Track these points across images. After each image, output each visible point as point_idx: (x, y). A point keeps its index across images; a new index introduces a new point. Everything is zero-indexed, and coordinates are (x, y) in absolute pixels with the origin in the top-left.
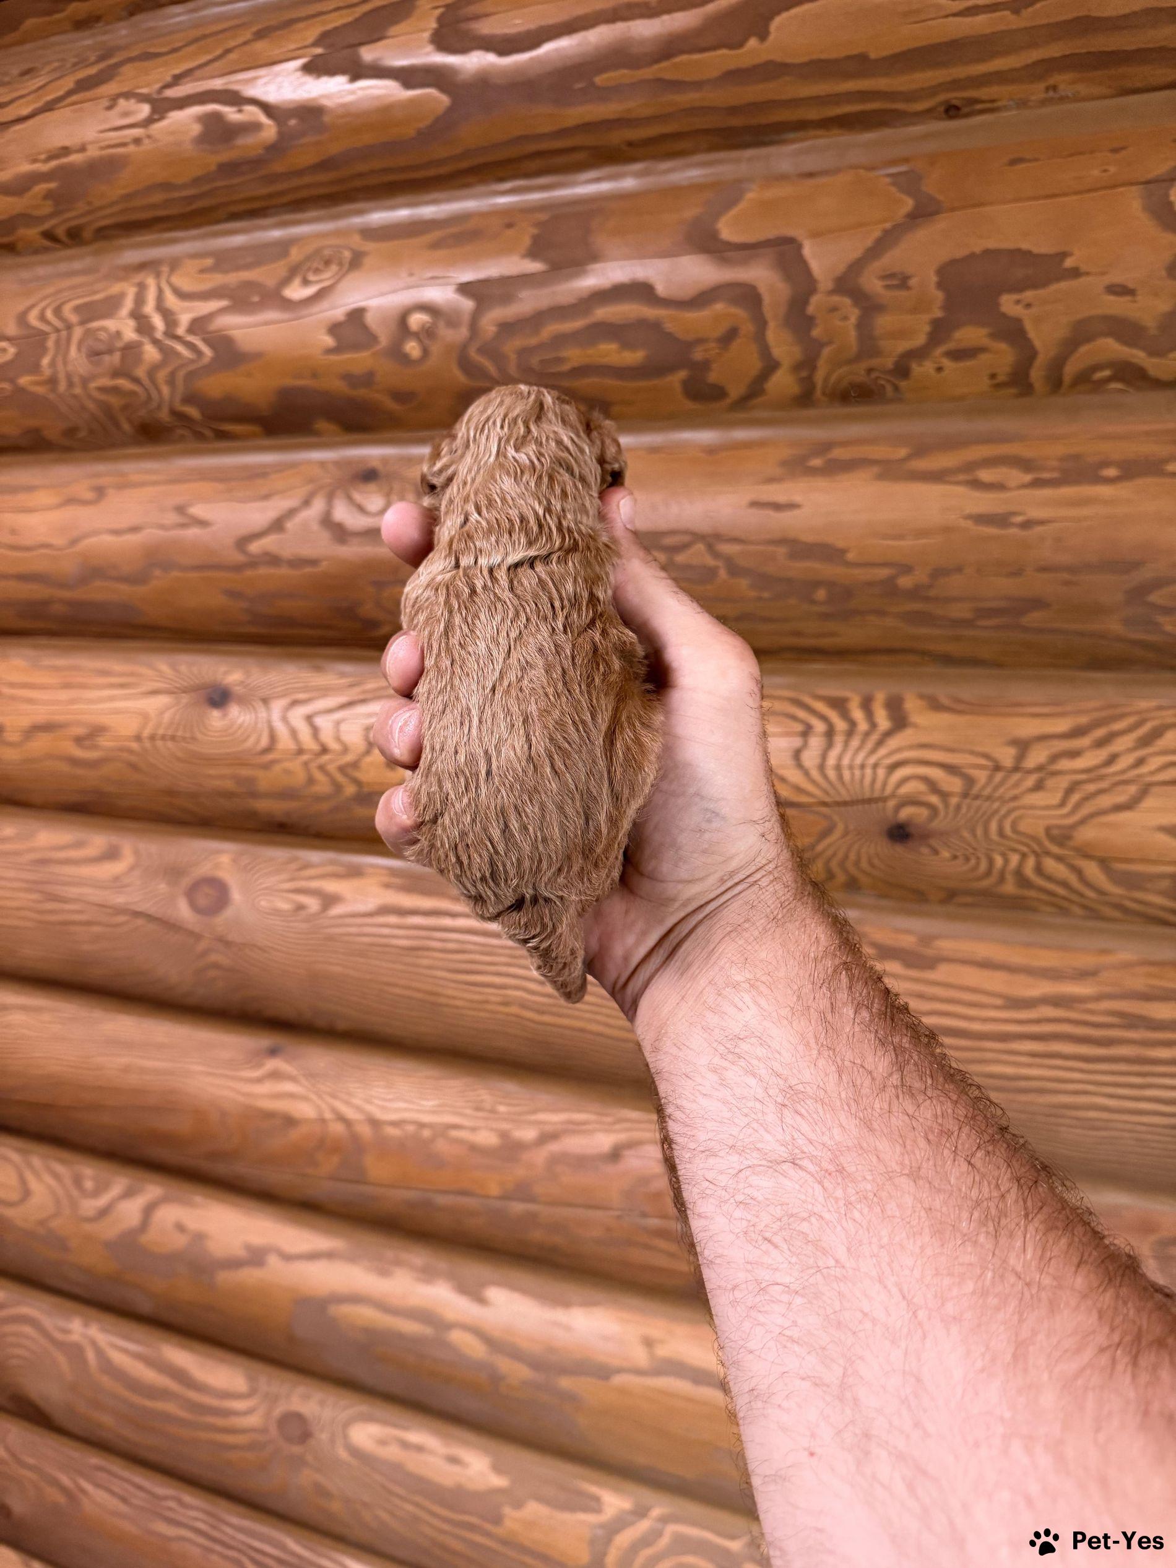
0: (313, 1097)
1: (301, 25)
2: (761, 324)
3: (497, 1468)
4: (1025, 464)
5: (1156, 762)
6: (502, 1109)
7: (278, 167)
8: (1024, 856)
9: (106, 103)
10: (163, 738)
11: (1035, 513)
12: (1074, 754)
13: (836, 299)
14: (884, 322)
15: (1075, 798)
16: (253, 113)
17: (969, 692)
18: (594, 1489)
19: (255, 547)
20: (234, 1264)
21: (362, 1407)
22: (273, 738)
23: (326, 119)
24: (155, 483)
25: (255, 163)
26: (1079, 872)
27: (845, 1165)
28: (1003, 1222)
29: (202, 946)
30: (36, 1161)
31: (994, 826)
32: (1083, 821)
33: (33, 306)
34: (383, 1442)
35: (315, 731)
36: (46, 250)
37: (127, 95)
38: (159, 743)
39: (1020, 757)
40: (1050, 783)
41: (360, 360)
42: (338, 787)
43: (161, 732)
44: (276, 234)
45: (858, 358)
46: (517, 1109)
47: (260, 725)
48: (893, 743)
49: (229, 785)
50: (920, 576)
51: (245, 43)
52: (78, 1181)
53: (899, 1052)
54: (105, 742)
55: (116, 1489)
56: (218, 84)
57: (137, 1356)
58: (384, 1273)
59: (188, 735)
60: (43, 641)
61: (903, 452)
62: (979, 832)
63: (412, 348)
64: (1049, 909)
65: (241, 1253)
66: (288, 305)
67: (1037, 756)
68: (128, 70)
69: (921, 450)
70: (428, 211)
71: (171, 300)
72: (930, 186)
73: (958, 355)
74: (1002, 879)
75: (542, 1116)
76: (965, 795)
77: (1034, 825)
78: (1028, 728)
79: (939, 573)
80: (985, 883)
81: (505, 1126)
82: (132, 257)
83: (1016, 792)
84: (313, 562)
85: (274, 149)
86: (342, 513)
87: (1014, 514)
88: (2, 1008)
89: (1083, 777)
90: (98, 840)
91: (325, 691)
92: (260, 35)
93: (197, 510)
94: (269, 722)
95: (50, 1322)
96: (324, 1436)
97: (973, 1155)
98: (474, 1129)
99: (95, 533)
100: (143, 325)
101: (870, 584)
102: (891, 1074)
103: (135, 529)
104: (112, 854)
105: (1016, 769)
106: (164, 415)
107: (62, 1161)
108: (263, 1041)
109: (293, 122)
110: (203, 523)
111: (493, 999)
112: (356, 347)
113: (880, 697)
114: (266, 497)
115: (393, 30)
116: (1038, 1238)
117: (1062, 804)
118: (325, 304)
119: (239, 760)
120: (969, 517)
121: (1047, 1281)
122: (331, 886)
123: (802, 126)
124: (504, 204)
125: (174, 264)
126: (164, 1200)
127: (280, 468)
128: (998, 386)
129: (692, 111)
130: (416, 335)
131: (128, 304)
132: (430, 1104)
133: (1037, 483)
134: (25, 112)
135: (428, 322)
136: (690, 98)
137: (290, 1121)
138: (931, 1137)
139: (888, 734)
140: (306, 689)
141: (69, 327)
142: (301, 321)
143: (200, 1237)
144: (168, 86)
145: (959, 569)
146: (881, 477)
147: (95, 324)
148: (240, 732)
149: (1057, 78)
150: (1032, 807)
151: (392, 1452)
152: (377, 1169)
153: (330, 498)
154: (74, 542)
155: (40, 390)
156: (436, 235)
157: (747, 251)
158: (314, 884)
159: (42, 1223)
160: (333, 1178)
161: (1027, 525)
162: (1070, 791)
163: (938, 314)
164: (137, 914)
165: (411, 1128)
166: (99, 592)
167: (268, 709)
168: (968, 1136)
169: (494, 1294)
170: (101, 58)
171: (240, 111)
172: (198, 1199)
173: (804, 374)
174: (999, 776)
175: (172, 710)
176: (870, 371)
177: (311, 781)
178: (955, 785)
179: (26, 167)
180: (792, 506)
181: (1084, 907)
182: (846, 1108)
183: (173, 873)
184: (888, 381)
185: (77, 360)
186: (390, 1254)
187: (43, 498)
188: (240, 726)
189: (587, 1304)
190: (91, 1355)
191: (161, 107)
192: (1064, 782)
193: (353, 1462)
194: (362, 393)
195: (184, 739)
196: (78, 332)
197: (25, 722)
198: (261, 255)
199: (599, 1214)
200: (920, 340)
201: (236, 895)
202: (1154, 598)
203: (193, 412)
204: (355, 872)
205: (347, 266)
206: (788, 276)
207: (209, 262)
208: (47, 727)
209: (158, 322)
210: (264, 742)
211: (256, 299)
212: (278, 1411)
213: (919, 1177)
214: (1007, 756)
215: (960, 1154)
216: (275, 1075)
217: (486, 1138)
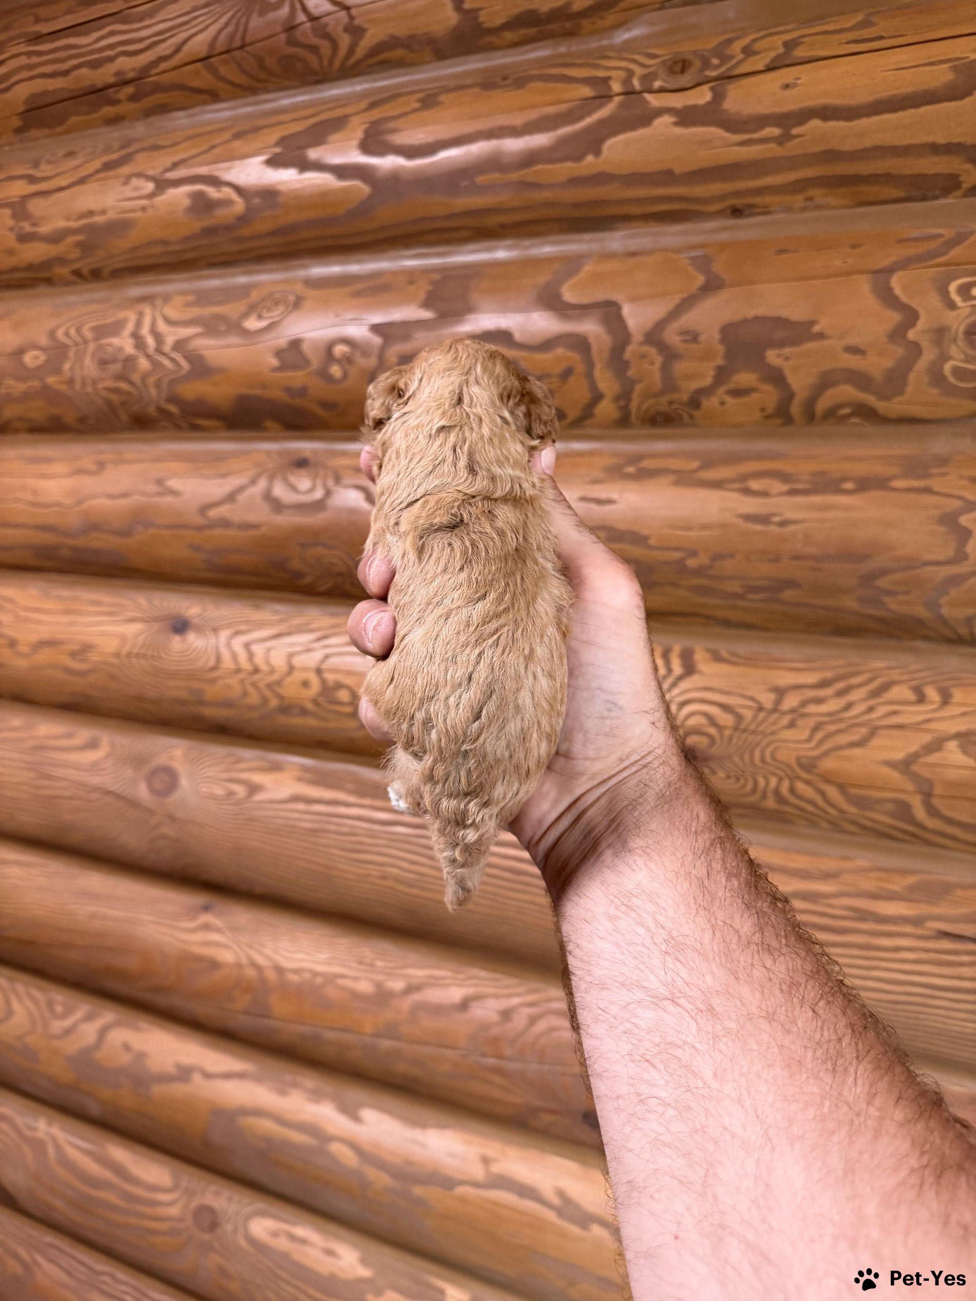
0: (235, 947)
1: (266, 131)
2: (590, 365)
3: (364, 1261)
4: (784, 477)
5: (881, 711)
6: (379, 963)
7: (245, 232)
8: (780, 779)
9: (122, 180)
10: (138, 655)
11: (790, 515)
12: (820, 701)
13: (646, 349)
14: (681, 367)
15: (819, 735)
16: (228, 192)
17: (743, 648)
18: (440, 1283)
19: (213, 513)
20: (166, 1079)
21: (261, 1204)
22: (219, 659)
23: (281, 199)
24: (142, 461)
25: (228, 228)
26: (823, 794)
27: (714, 1006)
28: (840, 1062)
29: (154, 821)
30: (20, 988)
31: (757, 754)
32: (826, 754)
33: (62, 325)
34: (275, 1234)
35: (251, 656)
36: (75, 283)
37: (139, 175)
38: (134, 661)
39: (778, 702)
40: (800, 722)
41: (297, 378)
42: (265, 700)
43: (135, 651)
44: (242, 280)
45: (662, 392)
46: (392, 965)
47: (209, 650)
48: (684, 685)
49: (183, 694)
50: (703, 559)
51: (226, 142)
52: (50, 1004)
53: (760, 915)
54: (93, 657)
55: (63, 1264)
56: (203, 170)
57: (87, 1152)
58: (282, 1093)
59: (156, 654)
60: (54, 576)
61: (695, 465)
62: (747, 758)
63: (336, 371)
64: (803, 822)
65: (171, 1070)
66: (246, 333)
67: (791, 701)
68: (140, 157)
69: (708, 464)
70: (354, 268)
71: (162, 326)
72: (717, 267)
73: (737, 393)
74: (764, 796)
75: (411, 972)
76: (736, 729)
77: (787, 755)
78: (785, 679)
79: (717, 557)
80: (752, 799)
81: (380, 977)
82: (137, 291)
83: (774, 728)
84: (255, 526)
85: (243, 220)
86: (280, 491)
87: (775, 515)
88: (3, 862)
89: (826, 719)
90: (84, 732)
91: (261, 625)
92: (237, 136)
93: (173, 483)
94: (217, 648)
95: (20, 1120)
96: (229, 1227)
97: (816, 1004)
98: (356, 979)
99: (94, 496)
100: (140, 343)
101: (666, 563)
102: (754, 934)
103: (125, 495)
104: (92, 745)
105: (775, 710)
106: (152, 410)
107: (40, 989)
108: (199, 899)
109: (257, 201)
110: (174, 493)
111: (375, 873)
112: (295, 367)
113: (677, 649)
114: (224, 476)
115: (332, 138)
116: (866, 1075)
117: (809, 740)
118: (271, 335)
119: (192, 675)
120: (741, 516)
121: (873, 1112)
122: (257, 778)
123: (627, 219)
124: (409, 266)
125: (167, 298)
126: (117, 1024)
127: (235, 455)
128: (768, 417)
129: (547, 204)
130: (338, 361)
131: (130, 327)
132: (323, 956)
133: (793, 492)
134: (64, 183)
135: (347, 352)
136: (546, 195)
137: (215, 965)
138: (784, 987)
139: (680, 678)
140: (247, 622)
141: (86, 342)
142: (255, 346)
143: (141, 1056)
144: (168, 170)
145: (732, 556)
146: (677, 483)
147: (105, 341)
148: (195, 654)
149: (812, 192)
150: (786, 741)
151: (282, 1244)
152: (280, 1007)
153: (272, 478)
154: (80, 502)
155: (63, 388)
156: (359, 286)
157: (583, 309)
158: (245, 776)
159: (19, 1038)
160: (246, 1013)
161: (784, 523)
162: (816, 729)
163: (720, 362)
164: (109, 793)
165: (307, 976)
166: (96, 541)
167: (217, 636)
168: (813, 987)
169: (369, 1114)
170: (123, 147)
171: (219, 191)
172: (144, 1025)
173: (622, 403)
174: (762, 715)
175: (145, 634)
176: (671, 403)
177: (245, 694)
178: (727, 720)
179: (62, 224)
180: (610, 502)
181: (830, 822)
182: (717, 959)
183: (138, 761)
184: (684, 410)
185: (89, 367)
186: (288, 1078)
187: (59, 468)
188: (196, 648)
189: (441, 1126)
190: (51, 1151)
191: (162, 185)
192: (811, 722)
193: (251, 1250)
194: (298, 402)
195: (153, 657)
196: (92, 347)
197: (34, 638)
198: (229, 295)
199: (449, 1053)
200: (708, 381)
201: (184, 782)
202: (881, 583)
203: (173, 409)
204: (276, 768)
205: (291, 306)
206: (610, 330)
207: (191, 298)
208: (51, 643)
209: (150, 341)
210: (212, 662)
211: (223, 328)
212: (194, 1205)
213: (773, 1020)
214: (768, 699)
215: (806, 1003)
216: (206, 927)
217: (365, 986)
